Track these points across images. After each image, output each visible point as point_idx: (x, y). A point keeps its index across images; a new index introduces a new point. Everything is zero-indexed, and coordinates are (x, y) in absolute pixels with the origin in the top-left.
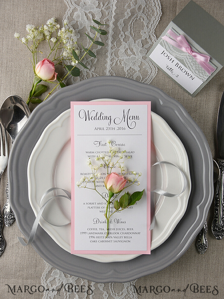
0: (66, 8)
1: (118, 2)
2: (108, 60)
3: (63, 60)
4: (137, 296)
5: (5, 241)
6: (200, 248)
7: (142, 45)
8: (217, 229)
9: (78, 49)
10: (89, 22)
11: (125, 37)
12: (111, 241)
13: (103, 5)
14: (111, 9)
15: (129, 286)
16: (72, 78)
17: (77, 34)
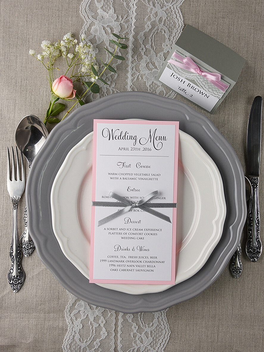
0: (83, 22)
1: (137, 14)
2: (129, 75)
3: (81, 76)
4: (169, 327)
5: (24, 272)
6: (234, 272)
7: (164, 59)
8: (252, 251)
9: (97, 65)
10: (107, 36)
11: (146, 51)
12: (133, 270)
13: (121, 19)
14: (131, 22)
15: (160, 316)
16: (92, 95)
17: (95, 49)
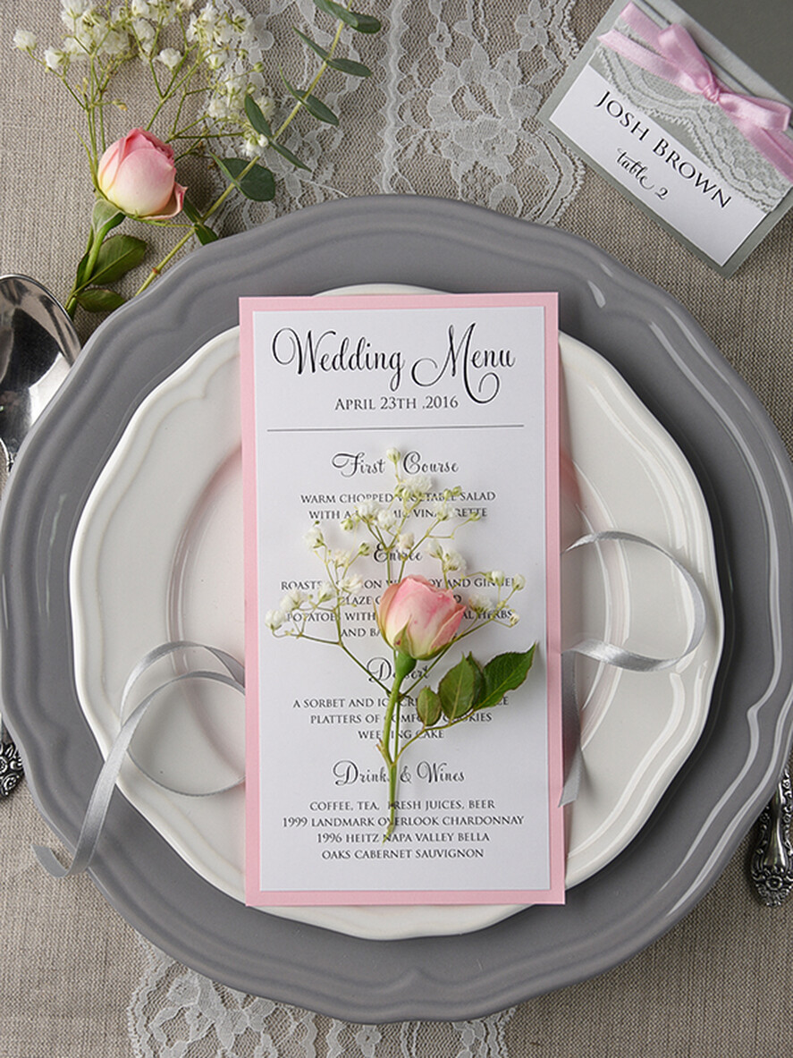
2: (388, 137)
3: (206, 137)
6: (763, 882)
7: (520, 76)
9: (267, 95)
11: (453, 45)
12: (406, 853)
15: (482, 1040)
16: (246, 208)
17: (262, 33)
